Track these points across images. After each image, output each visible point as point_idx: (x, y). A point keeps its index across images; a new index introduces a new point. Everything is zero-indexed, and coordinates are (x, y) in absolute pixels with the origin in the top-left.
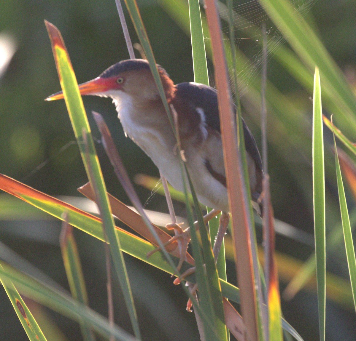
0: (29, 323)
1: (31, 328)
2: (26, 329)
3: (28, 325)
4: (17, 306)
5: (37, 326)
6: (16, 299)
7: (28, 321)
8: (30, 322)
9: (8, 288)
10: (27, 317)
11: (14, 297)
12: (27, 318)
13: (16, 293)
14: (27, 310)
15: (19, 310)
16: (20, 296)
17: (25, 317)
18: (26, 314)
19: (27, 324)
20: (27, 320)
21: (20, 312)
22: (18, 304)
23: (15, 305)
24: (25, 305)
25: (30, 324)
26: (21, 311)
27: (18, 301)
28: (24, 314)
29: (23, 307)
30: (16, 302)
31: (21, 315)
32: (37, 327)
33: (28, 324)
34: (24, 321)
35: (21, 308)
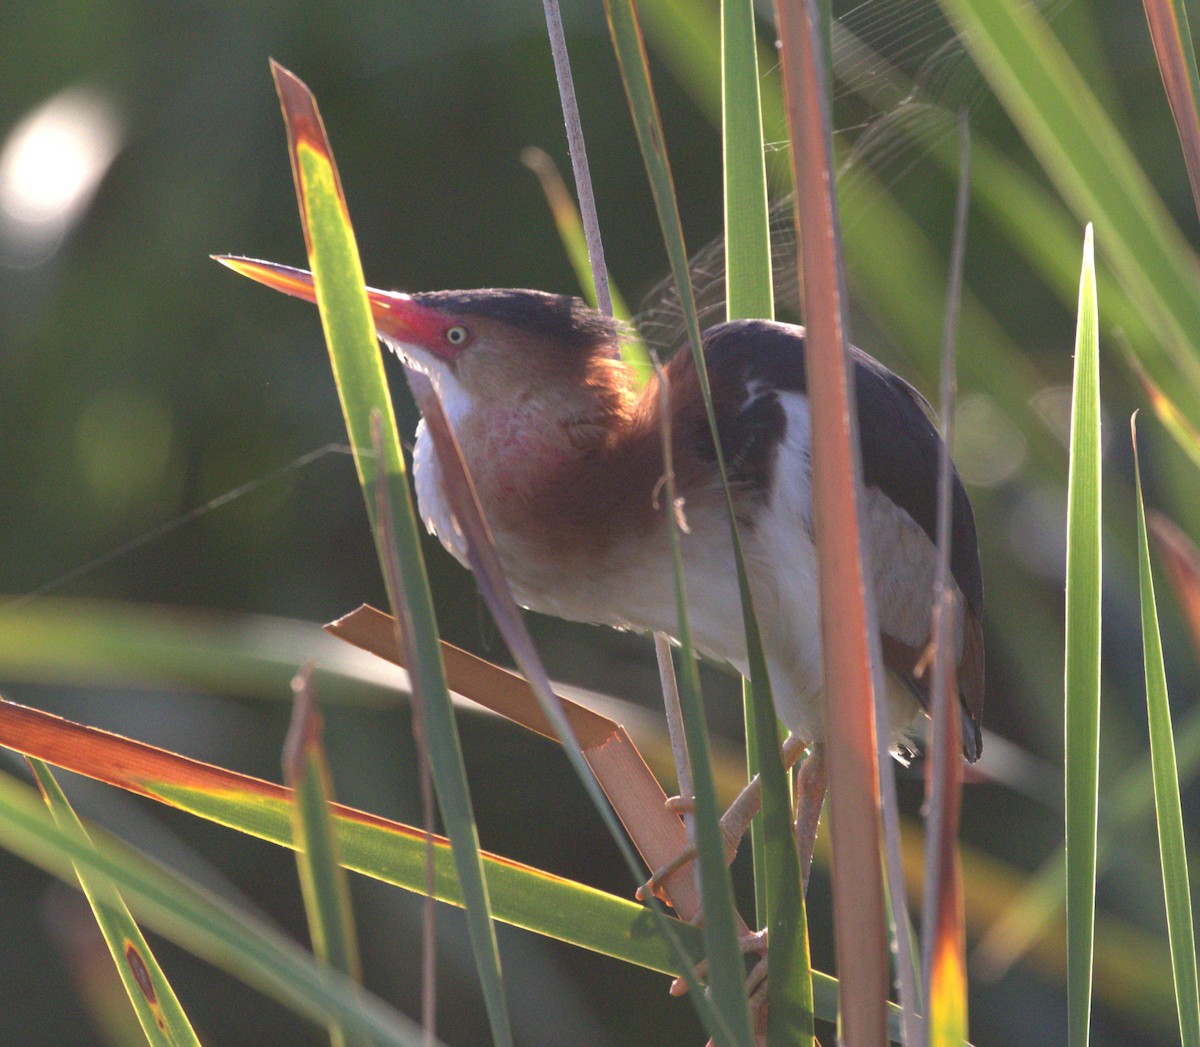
0: (164, 1018)
1: (170, 1036)
2: (151, 1038)
3: (159, 1027)
4: (127, 964)
5: (188, 1030)
6: (127, 942)
7: (162, 1013)
8: (167, 1016)
9: (101, 906)
10: (157, 999)
11: (122, 934)
12: (159, 1002)
13: (128, 920)
14: (159, 977)
15: (133, 977)
16: (140, 934)
17: (152, 999)
18: (154, 990)
19: (157, 1022)
20: (156, 1009)
21: (136, 984)
22: (132, 958)
23: (120, 960)
24: (155, 961)
25: (167, 1024)
26: (138, 978)
27: (134, 947)
28: (147, 989)
29: (148, 969)
30: (126, 950)
31: (138, 992)
32: (189, 1032)
33: (161, 1024)
34: (148, 1014)
35: (141, 971)
